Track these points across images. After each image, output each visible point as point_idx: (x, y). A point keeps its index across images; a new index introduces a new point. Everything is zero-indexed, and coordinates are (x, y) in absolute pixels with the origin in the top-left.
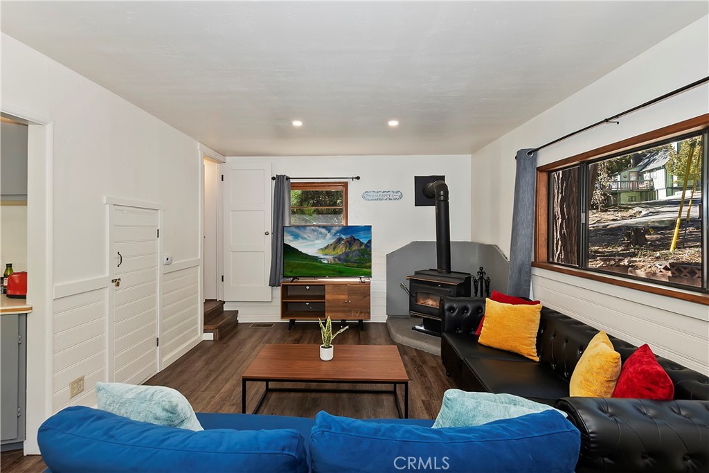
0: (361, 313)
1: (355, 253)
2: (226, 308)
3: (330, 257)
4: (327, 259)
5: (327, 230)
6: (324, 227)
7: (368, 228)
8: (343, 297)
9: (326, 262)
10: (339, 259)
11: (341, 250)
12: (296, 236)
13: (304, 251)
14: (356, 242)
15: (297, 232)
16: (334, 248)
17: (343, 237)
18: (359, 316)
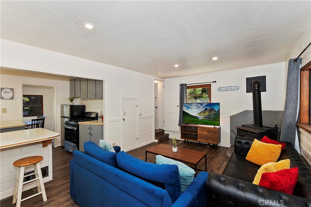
0: (213, 141)
1: (212, 115)
2: (165, 132)
3: (202, 117)
4: (201, 117)
5: (201, 105)
6: (200, 104)
7: (218, 104)
8: (205, 133)
9: (200, 119)
10: (206, 118)
11: (207, 114)
12: (188, 108)
13: (191, 114)
14: (213, 110)
15: (189, 106)
16: (204, 113)
17: (208, 108)
18: (212, 142)
